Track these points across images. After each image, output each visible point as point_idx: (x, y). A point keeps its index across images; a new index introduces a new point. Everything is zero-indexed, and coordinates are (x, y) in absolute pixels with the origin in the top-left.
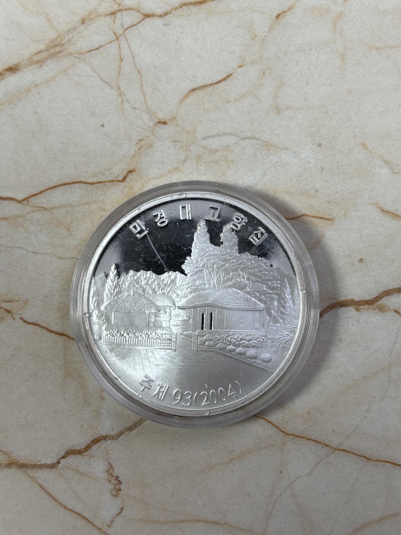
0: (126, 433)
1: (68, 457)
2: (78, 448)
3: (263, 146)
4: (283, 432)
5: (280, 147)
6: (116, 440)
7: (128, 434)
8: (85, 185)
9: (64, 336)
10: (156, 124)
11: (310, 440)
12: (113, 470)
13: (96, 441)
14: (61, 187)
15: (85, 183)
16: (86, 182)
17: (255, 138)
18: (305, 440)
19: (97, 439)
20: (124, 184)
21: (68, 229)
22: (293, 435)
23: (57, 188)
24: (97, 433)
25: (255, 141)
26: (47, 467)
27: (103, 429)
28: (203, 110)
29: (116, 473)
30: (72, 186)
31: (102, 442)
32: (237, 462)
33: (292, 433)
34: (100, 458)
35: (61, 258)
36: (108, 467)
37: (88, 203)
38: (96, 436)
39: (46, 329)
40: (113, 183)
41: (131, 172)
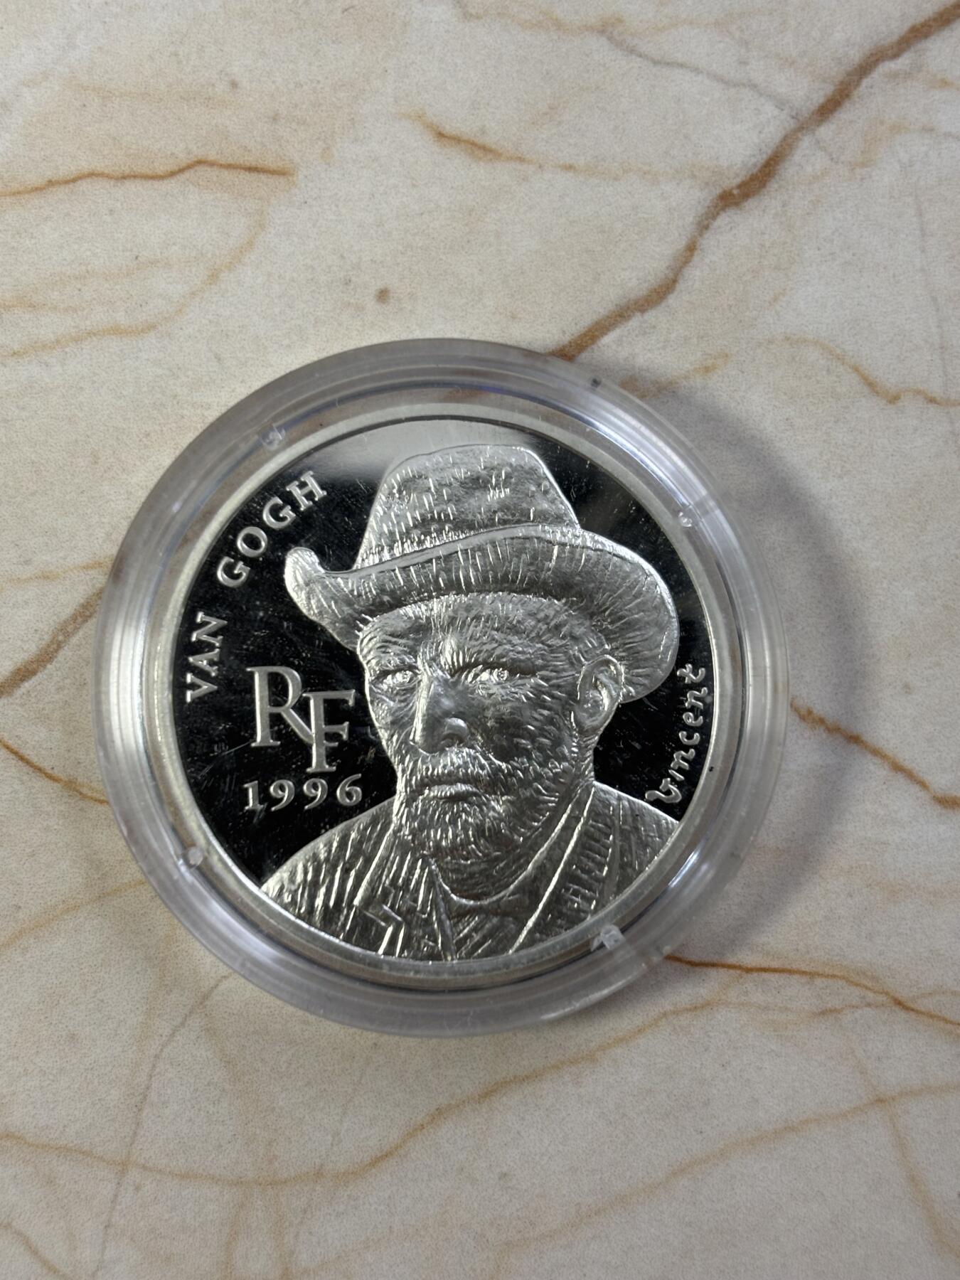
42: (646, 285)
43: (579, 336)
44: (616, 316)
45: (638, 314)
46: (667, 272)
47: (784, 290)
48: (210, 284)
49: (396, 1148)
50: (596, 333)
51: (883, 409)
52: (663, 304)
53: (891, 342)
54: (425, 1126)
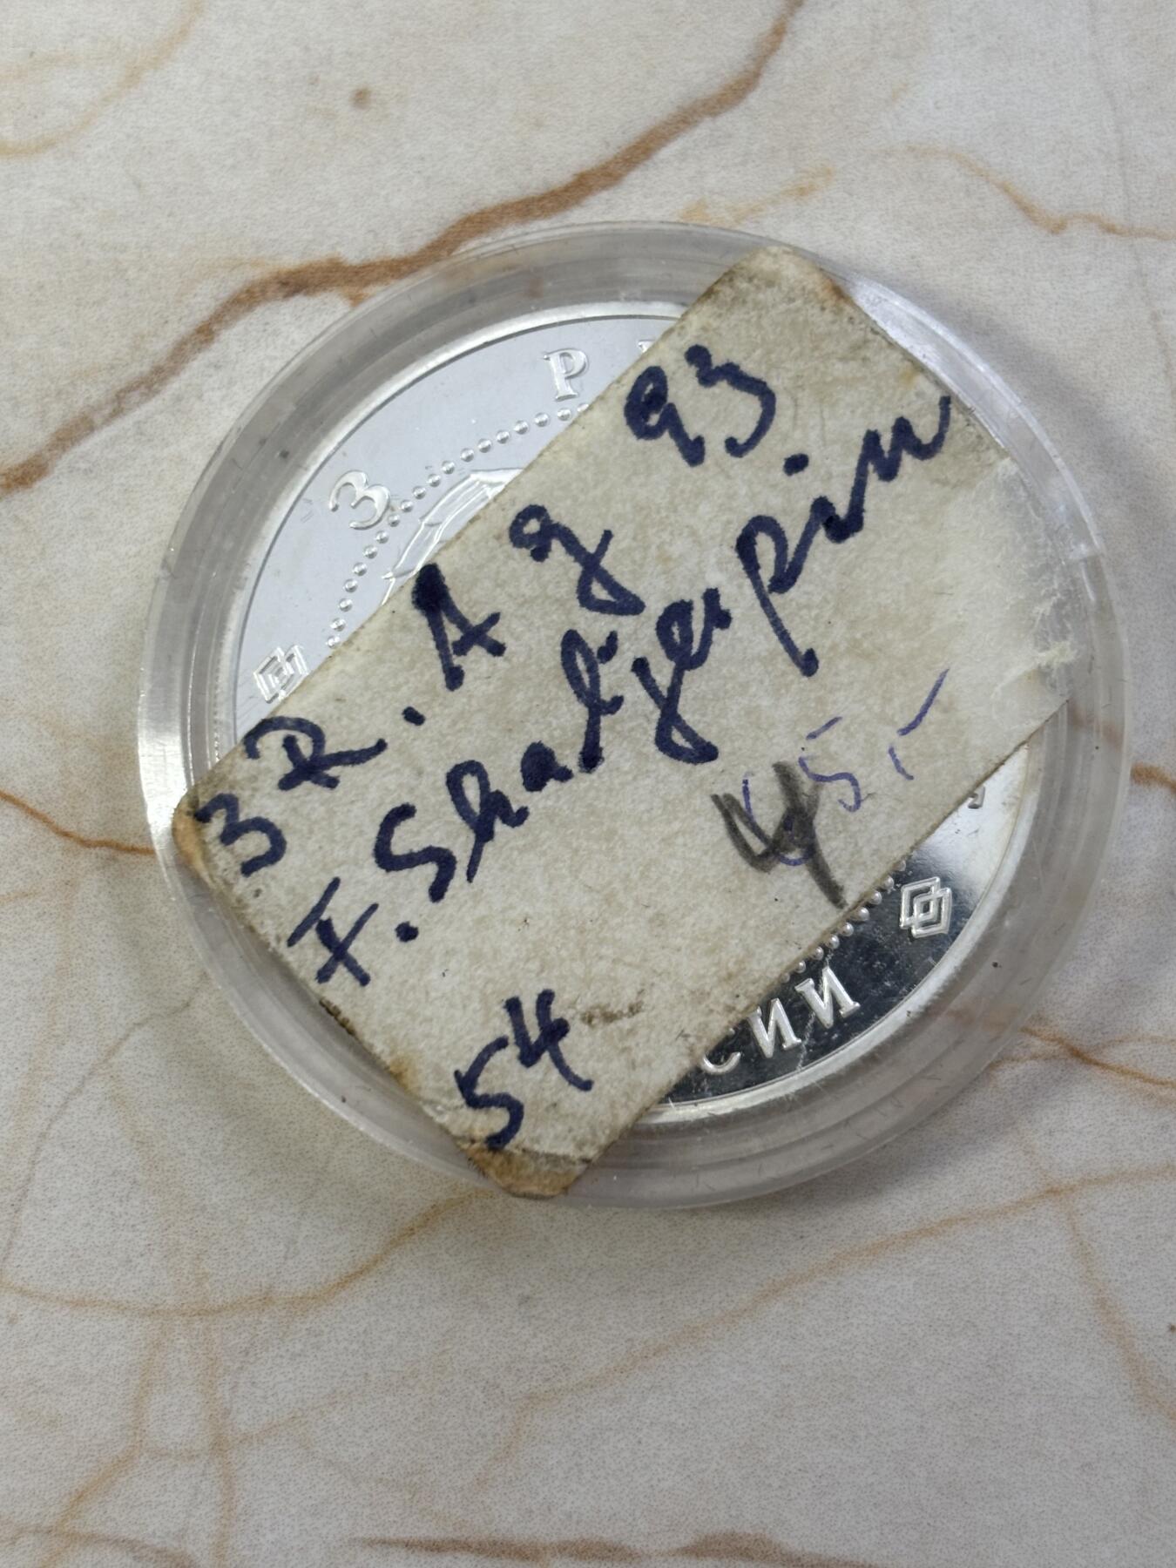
42: (718, 80)
43: (628, 150)
44: (678, 122)
45: (708, 119)
46: (746, 63)
47: (906, 85)
48: (129, 87)
49: (376, 1262)
50: (652, 145)
51: (1043, 242)
52: (742, 106)
53: (1053, 152)
54: (416, 1229)
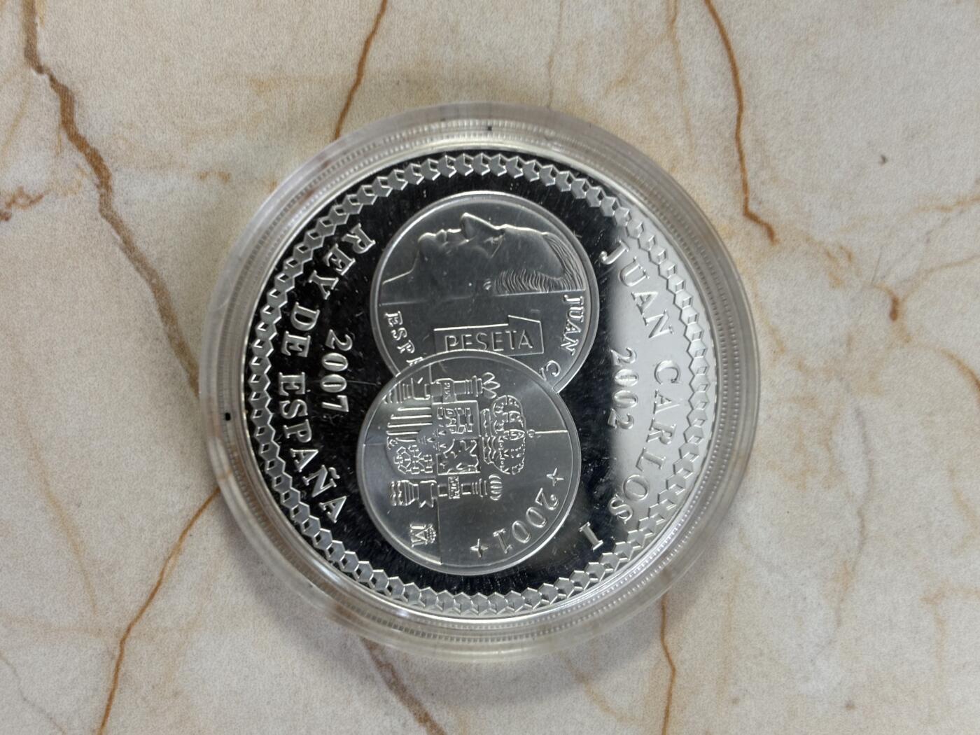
0: (118, 237)
1: (55, 94)
2: (77, 118)
3: (845, 563)
4: (129, 630)
5: (842, 607)
6: (101, 211)
7: (115, 243)
8: (735, 121)
9: (355, 76)
10: (890, 292)
11: (111, 698)
12: (24, 207)
13: (96, 161)
14: (727, 59)
15: (739, 119)
16: (742, 123)
17: (862, 543)
18: (109, 685)
19: (100, 163)
20: (739, 217)
21: (623, 81)
22: (121, 656)
23: (725, 52)
24: (116, 165)
25: (857, 543)
26: (28, 41)
27: (126, 179)
28: (928, 410)
29: (17, 214)
30: (732, 87)
31: (94, 176)
32: (52, 515)
33: (126, 652)
34: (53, 173)
35: (549, 65)
36: (31, 193)
37: (688, 127)
38: (107, 162)
39: (374, 32)
40: (741, 190)
41: (770, 233)
